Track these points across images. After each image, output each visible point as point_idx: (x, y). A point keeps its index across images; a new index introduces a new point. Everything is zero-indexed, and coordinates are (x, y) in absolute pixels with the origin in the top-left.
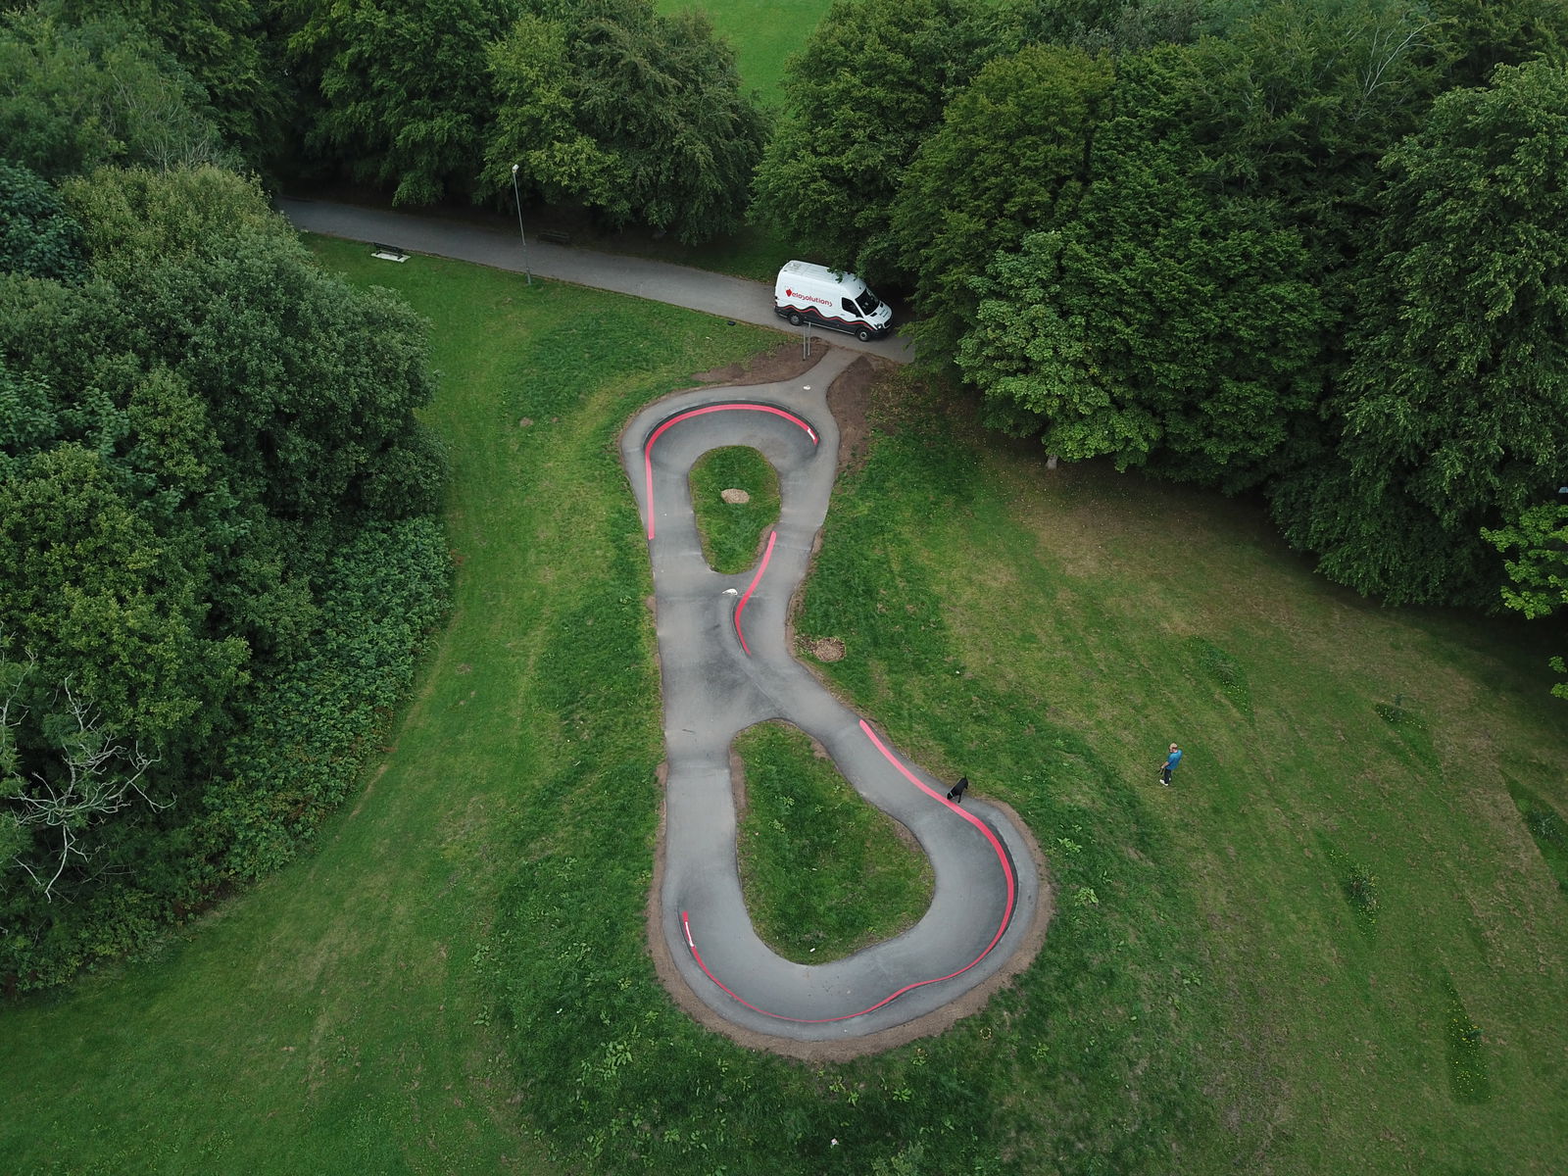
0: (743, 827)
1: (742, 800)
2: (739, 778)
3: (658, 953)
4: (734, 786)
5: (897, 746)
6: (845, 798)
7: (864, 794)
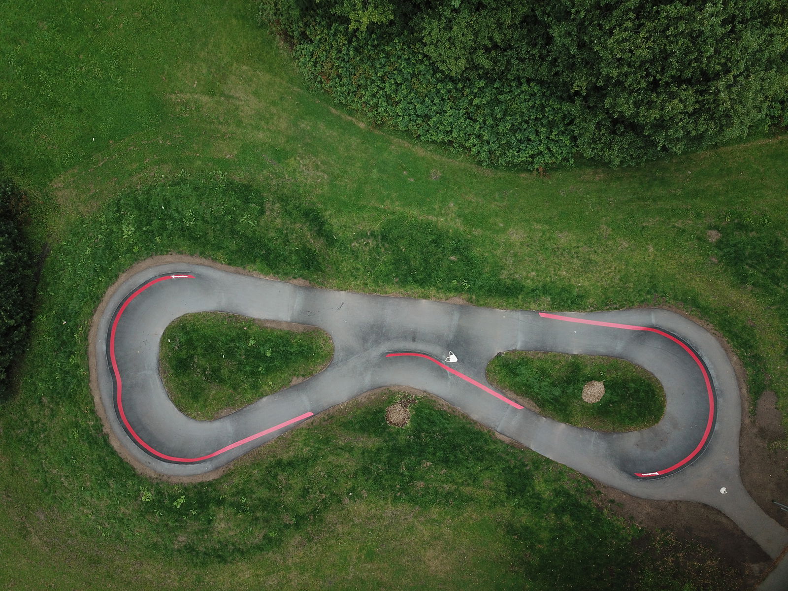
0: (251, 322)
1: (269, 325)
2: (285, 327)
3: (168, 258)
4: (279, 322)
5: (294, 430)
6: (265, 388)
7: (264, 399)
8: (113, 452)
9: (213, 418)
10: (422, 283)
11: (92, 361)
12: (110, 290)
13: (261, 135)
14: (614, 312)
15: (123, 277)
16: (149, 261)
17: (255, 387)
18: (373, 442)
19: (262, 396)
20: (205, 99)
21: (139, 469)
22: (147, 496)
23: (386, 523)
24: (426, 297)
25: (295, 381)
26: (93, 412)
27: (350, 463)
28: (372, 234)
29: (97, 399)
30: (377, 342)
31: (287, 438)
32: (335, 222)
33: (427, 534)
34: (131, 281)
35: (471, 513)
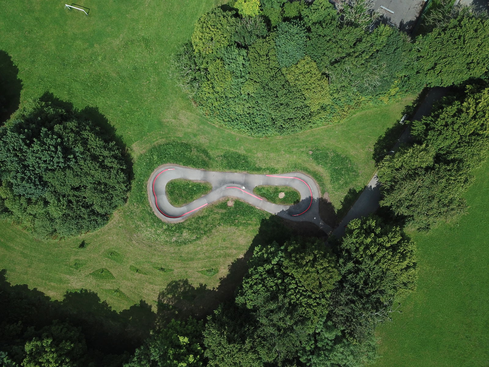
3: (167, 164)
8: (155, 216)
9: (181, 207)
10: (235, 168)
11: (148, 193)
12: (152, 174)
13: (189, 130)
14: (285, 174)
15: (155, 170)
16: (162, 166)
17: (192, 198)
18: (224, 211)
19: (194, 200)
20: (173, 120)
21: (163, 220)
22: (165, 227)
23: (228, 232)
24: (236, 172)
25: (202, 196)
26: (149, 206)
27: (218, 216)
28: (221, 156)
29: (150, 202)
30: (224, 185)
31: (201, 211)
32: (211, 153)
33: (239, 234)
34: (158, 171)
35: (250, 228)
